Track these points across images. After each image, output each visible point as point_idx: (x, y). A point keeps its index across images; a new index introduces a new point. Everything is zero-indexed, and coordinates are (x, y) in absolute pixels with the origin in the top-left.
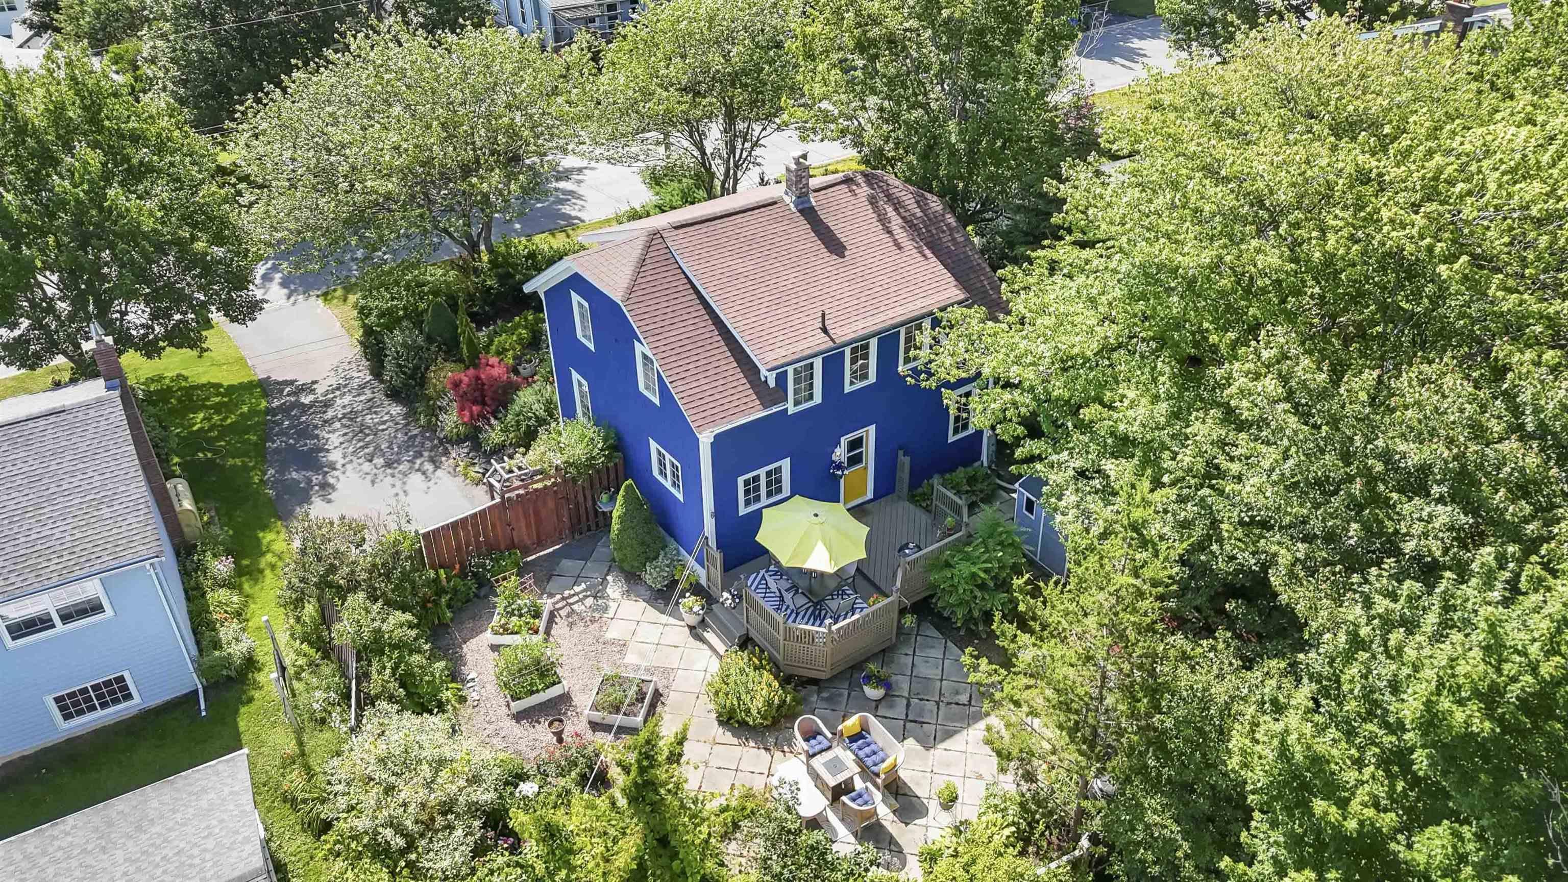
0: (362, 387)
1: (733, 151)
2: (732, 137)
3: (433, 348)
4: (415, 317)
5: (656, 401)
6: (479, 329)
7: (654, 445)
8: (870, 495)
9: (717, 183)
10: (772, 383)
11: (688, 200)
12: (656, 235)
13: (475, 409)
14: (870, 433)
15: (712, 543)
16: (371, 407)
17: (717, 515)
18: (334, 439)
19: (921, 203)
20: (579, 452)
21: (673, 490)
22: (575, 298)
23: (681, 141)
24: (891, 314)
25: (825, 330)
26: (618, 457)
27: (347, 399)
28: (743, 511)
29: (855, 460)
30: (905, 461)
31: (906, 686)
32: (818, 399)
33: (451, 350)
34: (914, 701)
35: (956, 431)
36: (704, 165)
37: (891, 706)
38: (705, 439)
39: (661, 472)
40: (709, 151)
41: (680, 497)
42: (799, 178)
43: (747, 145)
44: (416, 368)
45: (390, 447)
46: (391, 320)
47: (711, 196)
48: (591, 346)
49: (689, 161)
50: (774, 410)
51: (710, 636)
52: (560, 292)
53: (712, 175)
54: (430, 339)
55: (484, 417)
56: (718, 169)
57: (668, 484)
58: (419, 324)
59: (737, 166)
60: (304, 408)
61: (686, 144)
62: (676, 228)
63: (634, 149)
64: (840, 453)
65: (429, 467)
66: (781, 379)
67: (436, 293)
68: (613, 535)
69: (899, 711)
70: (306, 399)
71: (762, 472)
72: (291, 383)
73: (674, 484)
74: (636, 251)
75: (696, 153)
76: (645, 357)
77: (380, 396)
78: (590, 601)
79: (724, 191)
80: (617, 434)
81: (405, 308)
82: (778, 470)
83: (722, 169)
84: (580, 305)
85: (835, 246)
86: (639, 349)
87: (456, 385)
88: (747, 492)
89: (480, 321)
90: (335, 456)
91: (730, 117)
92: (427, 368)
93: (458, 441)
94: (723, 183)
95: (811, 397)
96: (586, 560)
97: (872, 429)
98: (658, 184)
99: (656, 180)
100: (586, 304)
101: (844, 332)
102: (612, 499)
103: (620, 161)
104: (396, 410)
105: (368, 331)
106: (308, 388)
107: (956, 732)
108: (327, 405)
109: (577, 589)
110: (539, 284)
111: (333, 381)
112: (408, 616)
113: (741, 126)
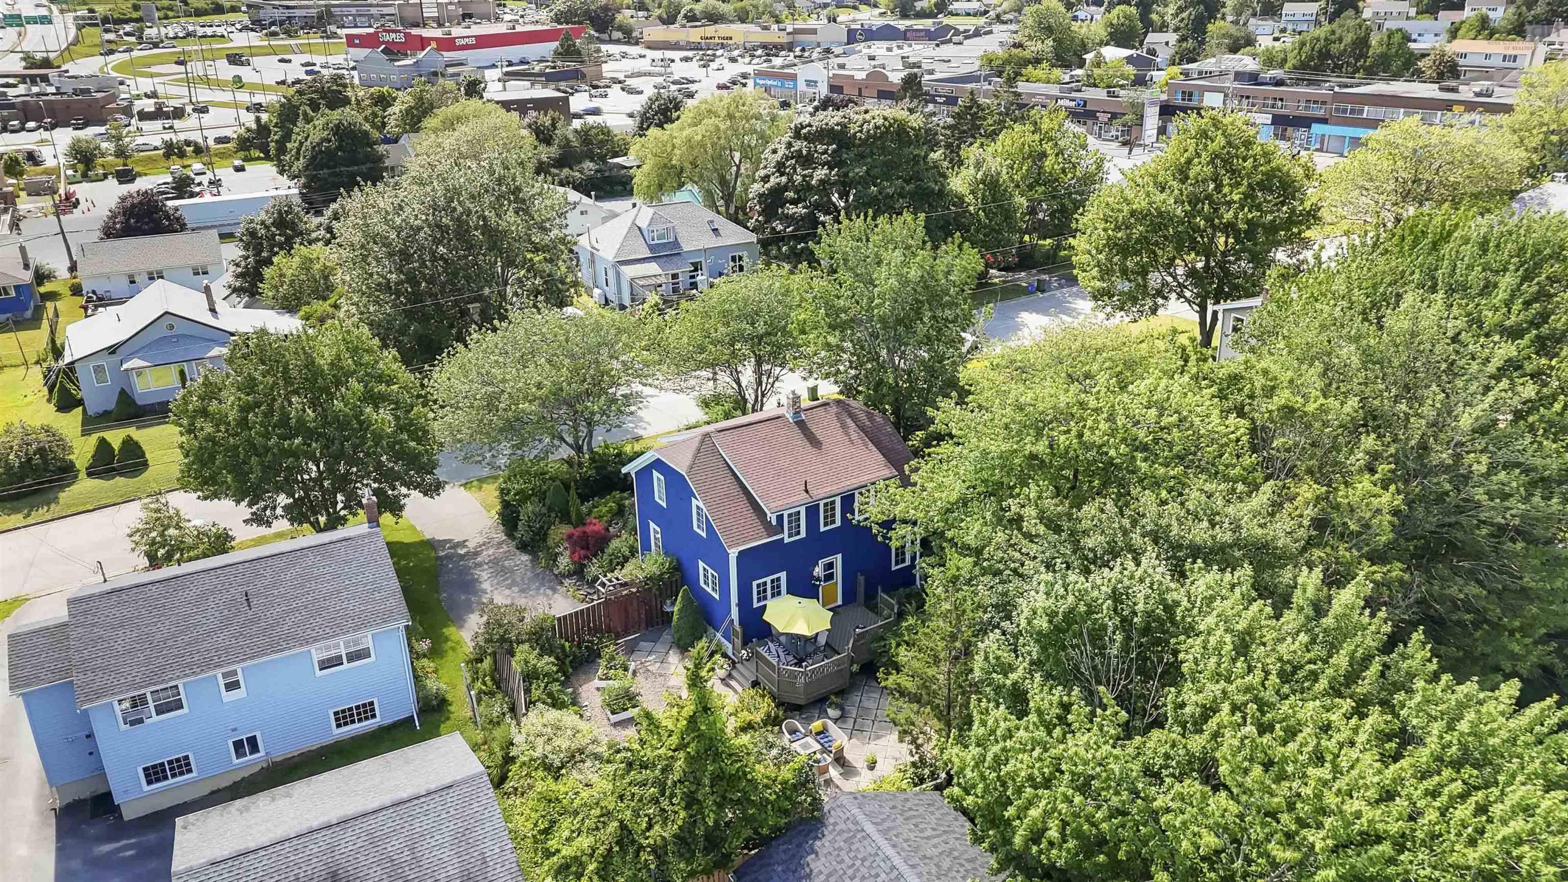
0: (500, 544)
1: (759, 383)
2: (759, 373)
3: (553, 515)
4: (542, 496)
5: (704, 535)
6: (582, 504)
7: (701, 564)
8: (840, 602)
9: (749, 406)
10: (774, 523)
11: (728, 416)
12: (707, 435)
13: (583, 552)
14: (838, 559)
15: (736, 623)
16: (508, 556)
17: (739, 605)
18: (485, 575)
19: (870, 417)
20: (654, 570)
21: (713, 594)
22: (656, 474)
23: (724, 378)
24: (848, 483)
25: (807, 491)
26: (678, 576)
27: (491, 552)
28: (756, 605)
29: (829, 577)
30: (861, 579)
31: (855, 712)
32: (803, 534)
33: (565, 518)
34: (859, 720)
35: (897, 564)
36: (740, 393)
37: (844, 722)
38: (733, 553)
39: (705, 583)
40: (743, 385)
41: (717, 597)
42: (795, 403)
43: (771, 380)
44: (542, 527)
45: (522, 579)
46: (524, 497)
47: (744, 414)
48: (664, 505)
49: (730, 392)
50: (775, 538)
51: (733, 683)
52: (645, 472)
53: (745, 401)
54: (550, 509)
55: (588, 558)
56: (750, 396)
57: (709, 590)
58: (542, 499)
59: (762, 393)
60: (462, 557)
61: (728, 380)
62: (719, 431)
63: (692, 382)
64: (819, 571)
65: (549, 592)
66: (780, 518)
67: (552, 479)
68: (674, 623)
69: (850, 724)
70: (462, 551)
71: (768, 579)
72: (450, 541)
73: (713, 589)
74: (695, 444)
75: (735, 386)
76: (698, 507)
77: (513, 549)
78: (658, 665)
79: (754, 410)
80: (678, 561)
81: (533, 489)
82: (778, 579)
83: (753, 397)
84: (659, 479)
85: (815, 442)
86: (694, 502)
87: (570, 536)
88: (759, 593)
89: (584, 498)
90: (486, 586)
91: (759, 363)
92: (549, 528)
93: (569, 575)
94: (753, 406)
95: (798, 533)
96: (655, 642)
97: (839, 556)
98: (707, 406)
99: (706, 404)
100: (662, 478)
101: (820, 492)
102: (673, 604)
103: (681, 390)
104: (525, 558)
105: (506, 505)
106: (462, 544)
108: (476, 554)
109: (650, 658)
110: (630, 469)
111: (481, 540)
112: (552, 659)
113: (765, 367)
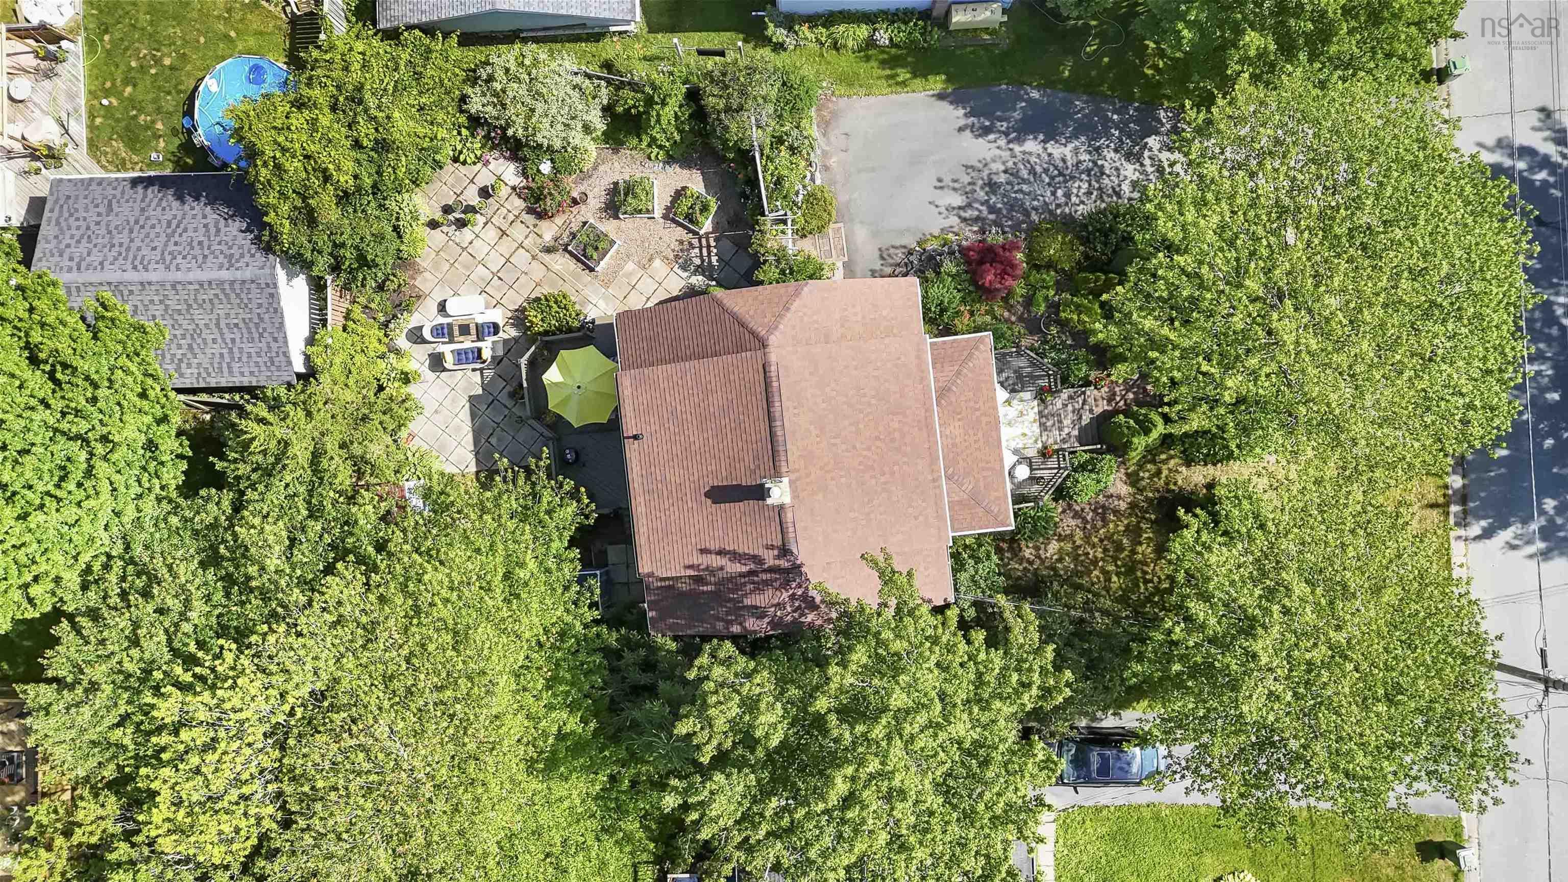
107: (472, 420)
